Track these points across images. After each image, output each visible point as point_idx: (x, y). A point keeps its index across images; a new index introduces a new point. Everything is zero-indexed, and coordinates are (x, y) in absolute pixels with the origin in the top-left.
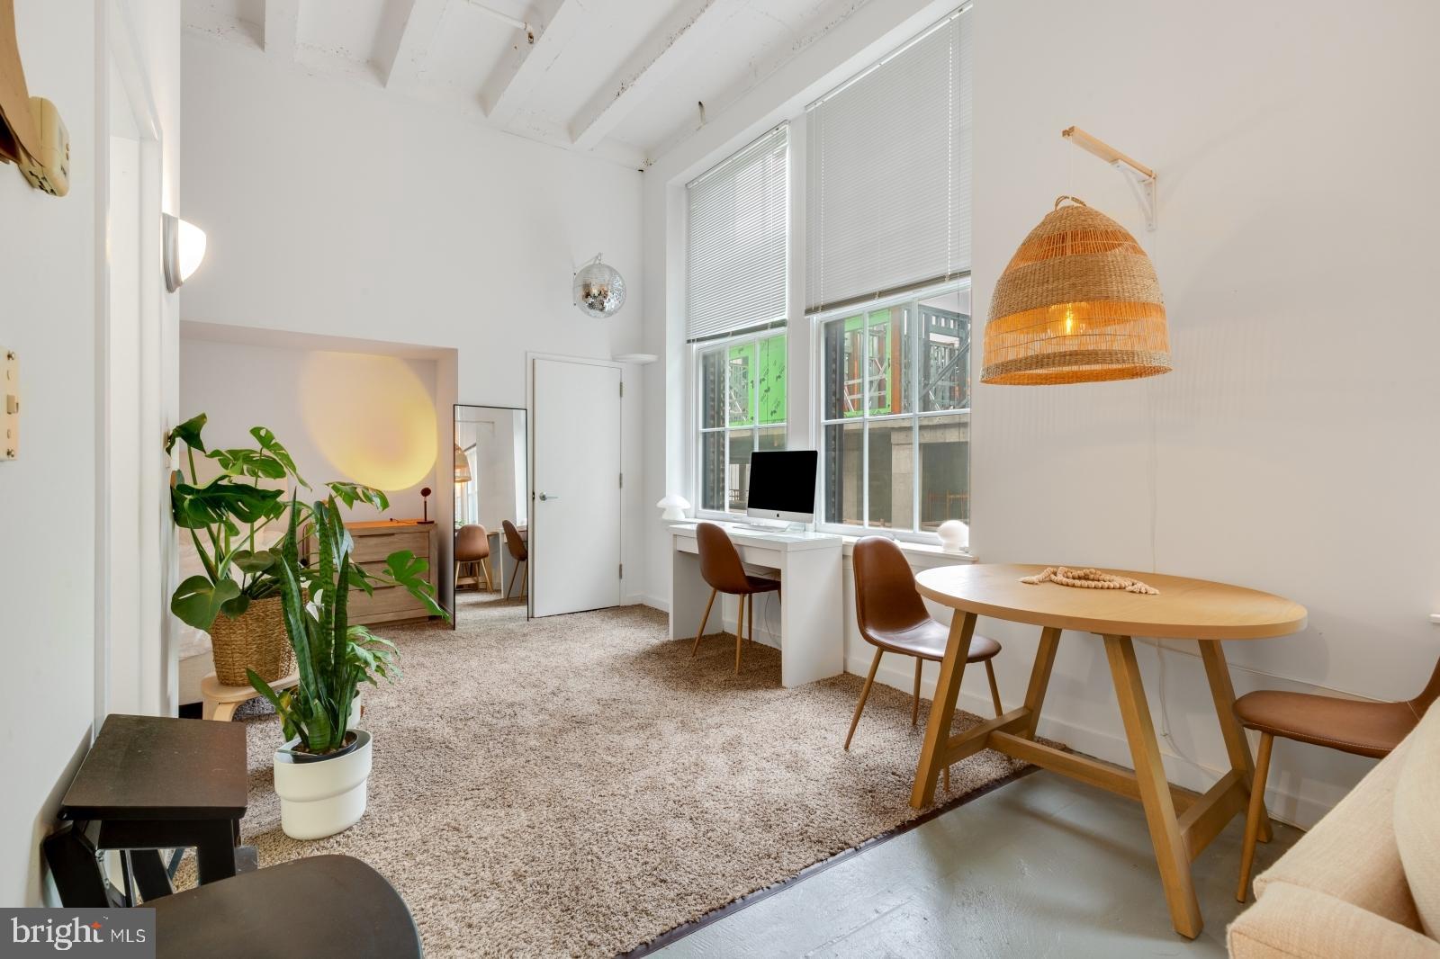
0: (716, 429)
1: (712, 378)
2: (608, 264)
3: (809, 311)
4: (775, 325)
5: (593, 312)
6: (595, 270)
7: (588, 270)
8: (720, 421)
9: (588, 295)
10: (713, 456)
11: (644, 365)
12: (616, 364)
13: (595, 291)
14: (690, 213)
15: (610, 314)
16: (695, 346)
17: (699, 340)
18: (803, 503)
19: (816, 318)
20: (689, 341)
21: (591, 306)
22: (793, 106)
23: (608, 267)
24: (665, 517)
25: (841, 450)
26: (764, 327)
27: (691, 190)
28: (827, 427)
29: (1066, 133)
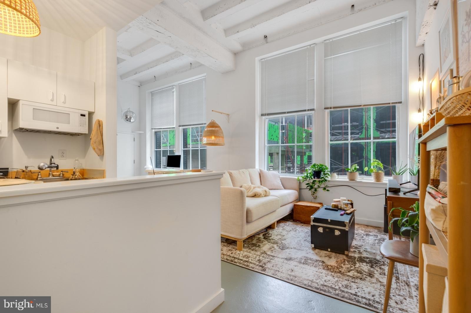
0: (159, 150)
1: (158, 137)
2: (132, 111)
3: (179, 126)
4: (172, 128)
5: (127, 122)
6: (129, 112)
7: (127, 112)
8: (160, 148)
9: (126, 118)
10: (158, 156)
11: (140, 134)
12: (133, 133)
13: (129, 117)
14: (152, 99)
15: (132, 122)
16: (153, 130)
17: (154, 129)
18: (178, 166)
19: (181, 128)
20: (152, 129)
21: (127, 120)
22: (176, 83)
23: (132, 112)
24: (146, 170)
25: (187, 155)
26: (170, 128)
27: (152, 94)
28: (184, 150)
29: (212, 111)
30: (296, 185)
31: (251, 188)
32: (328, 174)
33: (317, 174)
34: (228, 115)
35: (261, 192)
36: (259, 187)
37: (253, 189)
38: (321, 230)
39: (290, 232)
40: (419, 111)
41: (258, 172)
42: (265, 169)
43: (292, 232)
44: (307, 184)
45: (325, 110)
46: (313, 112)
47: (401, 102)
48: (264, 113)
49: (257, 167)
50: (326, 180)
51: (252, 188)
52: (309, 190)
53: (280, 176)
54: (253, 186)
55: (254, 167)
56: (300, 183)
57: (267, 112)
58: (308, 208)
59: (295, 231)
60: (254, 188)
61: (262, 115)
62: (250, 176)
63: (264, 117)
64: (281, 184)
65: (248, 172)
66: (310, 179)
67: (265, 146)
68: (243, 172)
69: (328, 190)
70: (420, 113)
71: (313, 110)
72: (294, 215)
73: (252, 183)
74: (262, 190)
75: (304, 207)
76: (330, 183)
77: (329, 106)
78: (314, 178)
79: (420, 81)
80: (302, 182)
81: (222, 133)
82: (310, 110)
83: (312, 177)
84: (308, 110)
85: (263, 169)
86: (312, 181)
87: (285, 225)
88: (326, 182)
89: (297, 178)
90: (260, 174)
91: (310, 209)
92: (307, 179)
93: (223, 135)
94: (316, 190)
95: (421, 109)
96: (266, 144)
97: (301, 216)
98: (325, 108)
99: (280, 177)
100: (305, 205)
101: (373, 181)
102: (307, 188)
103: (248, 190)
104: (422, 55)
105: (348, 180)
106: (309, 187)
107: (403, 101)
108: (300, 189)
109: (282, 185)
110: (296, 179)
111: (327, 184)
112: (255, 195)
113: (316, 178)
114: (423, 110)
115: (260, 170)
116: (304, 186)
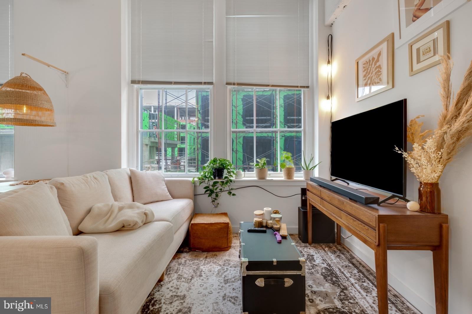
30: (189, 191)
31: (112, 212)
32: (233, 172)
33: (218, 172)
34: (66, 73)
35: (137, 219)
36: (131, 207)
37: (118, 213)
38: (260, 283)
39: (193, 281)
40: (328, 98)
41: (128, 174)
42: (137, 167)
43: (195, 279)
44: (205, 188)
45: (227, 86)
46: (211, 87)
47: (308, 87)
48: (137, 80)
49: (124, 165)
50: (231, 181)
51: (116, 210)
52: (209, 196)
53: (166, 179)
54: (117, 204)
55: (118, 165)
56: (195, 186)
57: (141, 78)
58: (213, 227)
59: (201, 276)
60: (121, 209)
61: (133, 82)
62: (110, 184)
63: (136, 86)
64: (167, 191)
65: (107, 177)
66: (209, 180)
67: (137, 132)
68: (95, 178)
69: (234, 195)
70: (328, 100)
71: (211, 83)
72: (192, 240)
73: (116, 198)
74: (138, 213)
75: (206, 226)
76: (236, 184)
77: (232, 81)
78: (215, 178)
79: (329, 64)
80: (198, 184)
81: (49, 101)
82: (208, 84)
83: (212, 177)
84: (205, 83)
85: (134, 169)
86: (211, 183)
87: (179, 264)
88: (231, 183)
89: (191, 179)
90: (130, 178)
91: (216, 228)
92: (206, 181)
93: (52, 106)
94: (217, 196)
95: (330, 96)
96: (140, 129)
97: (203, 240)
98: (228, 84)
99: (164, 180)
100: (208, 223)
101: (283, 179)
102: (206, 193)
103: (107, 217)
104: (330, 36)
105: (256, 179)
106: (208, 192)
107: (310, 85)
108: (195, 196)
109: (169, 193)
110: (189, 181)
111: (233, 186)
112: (123, 227)
113: (217, 178)
114: (332, 97)
115: (131, 171)
116: (201, 190)
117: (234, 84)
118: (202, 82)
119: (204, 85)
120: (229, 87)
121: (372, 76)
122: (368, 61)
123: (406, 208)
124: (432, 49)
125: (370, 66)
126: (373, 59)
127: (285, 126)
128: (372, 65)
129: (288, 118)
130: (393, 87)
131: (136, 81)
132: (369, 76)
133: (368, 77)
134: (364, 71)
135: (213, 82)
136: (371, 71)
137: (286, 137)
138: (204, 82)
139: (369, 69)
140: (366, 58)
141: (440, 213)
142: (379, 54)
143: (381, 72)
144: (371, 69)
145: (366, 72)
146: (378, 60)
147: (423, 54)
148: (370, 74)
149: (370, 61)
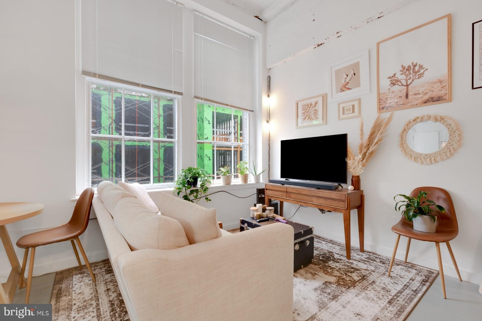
45: (195, 99)
46: (179, 97)
47: (253, 111)
61: (86, 74)
71: (181, 94)
77: (200, 96)
78: (191, 187)
79: (268, 97)
82: (178, 94)
95: (269, 120)
98: (196, 97)
104: (269, 77)
117: (202, 99)
118: (172, 91)
119: (174, 95)
120: (196, 100)
121: (310, 115)
122: (307, 104)
123: (348, 189)
124: (351, 109)
125: (308, 108)
126: (311, 104)
127: (165, 136)
128: (310, 107)
129: (168, 128)
130: (326, 124)
131: (91, 73)
132: (308, 114)
133: (306, 114)
134: (303, 110)
135: (182, 93)
136: (309, 112)
137: (166, 147)
138: (174, 92)
139: (308, 110)
140: (306, 102)
141: (360, 190)
142: (316, 103)
143: (317, 113)
144: (309, 110)
145: (304, 111)
146: (315, 106)
147: (346, 111)
148: (309, 113)
149: (308, 105)
